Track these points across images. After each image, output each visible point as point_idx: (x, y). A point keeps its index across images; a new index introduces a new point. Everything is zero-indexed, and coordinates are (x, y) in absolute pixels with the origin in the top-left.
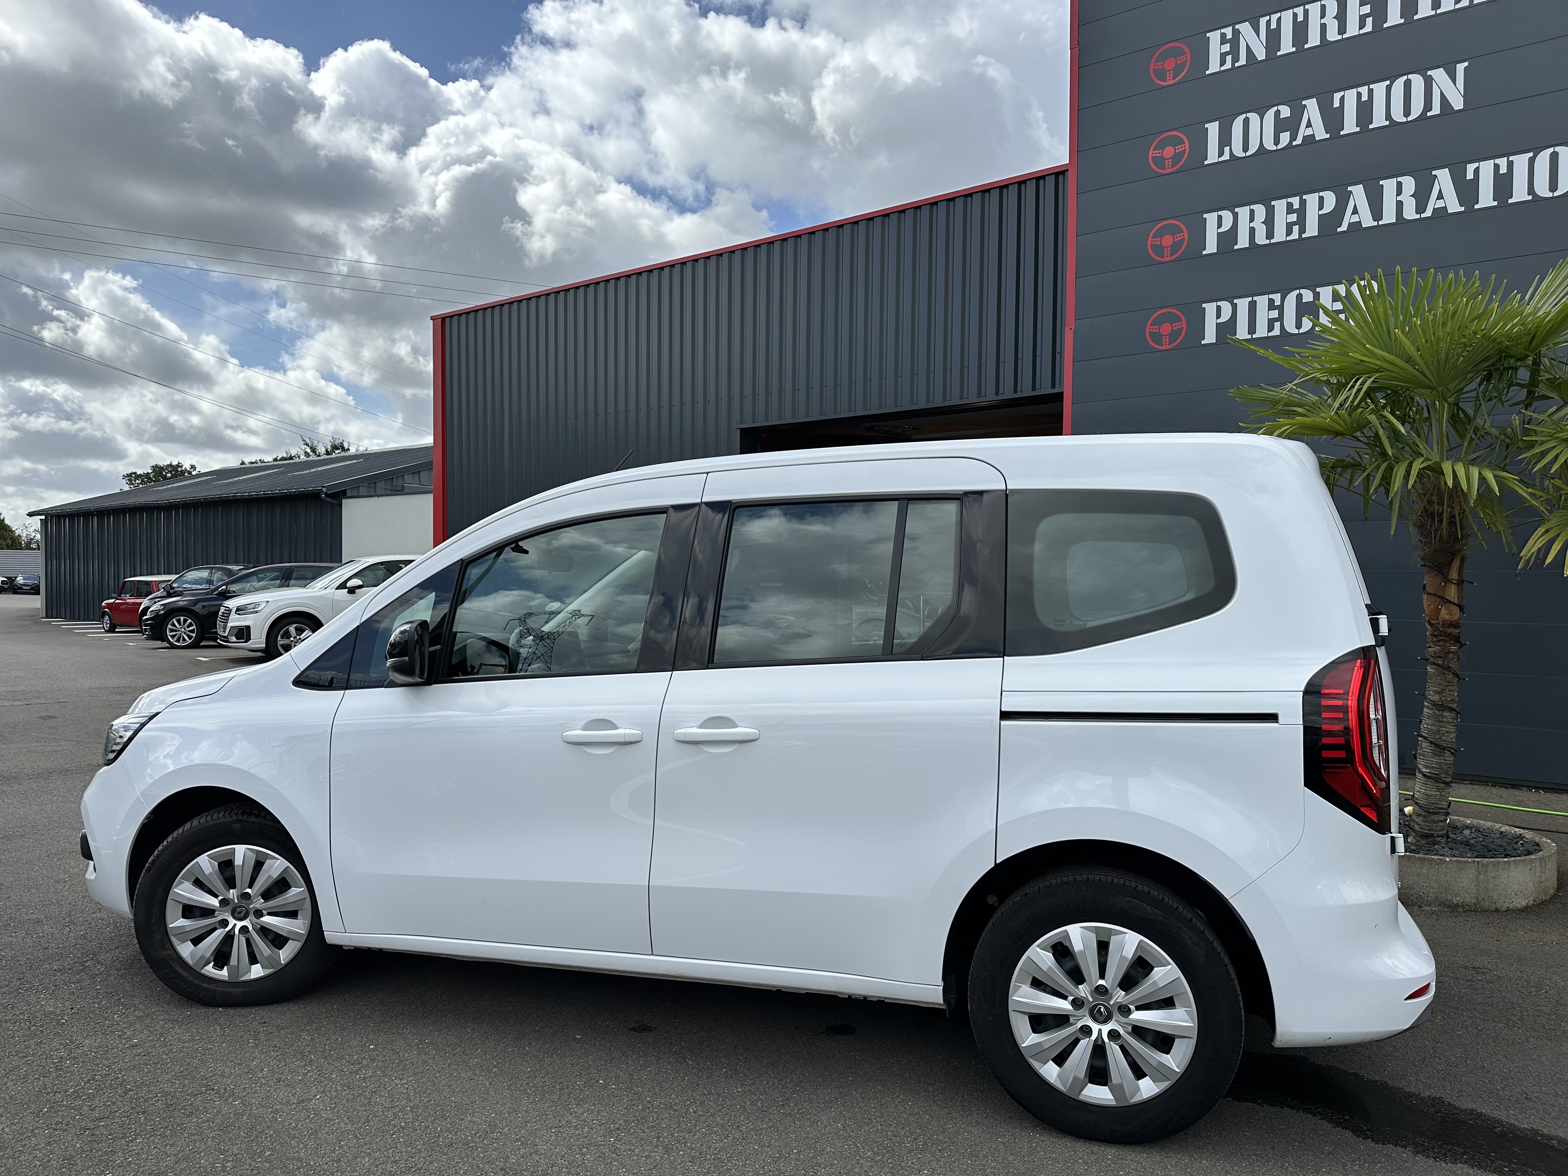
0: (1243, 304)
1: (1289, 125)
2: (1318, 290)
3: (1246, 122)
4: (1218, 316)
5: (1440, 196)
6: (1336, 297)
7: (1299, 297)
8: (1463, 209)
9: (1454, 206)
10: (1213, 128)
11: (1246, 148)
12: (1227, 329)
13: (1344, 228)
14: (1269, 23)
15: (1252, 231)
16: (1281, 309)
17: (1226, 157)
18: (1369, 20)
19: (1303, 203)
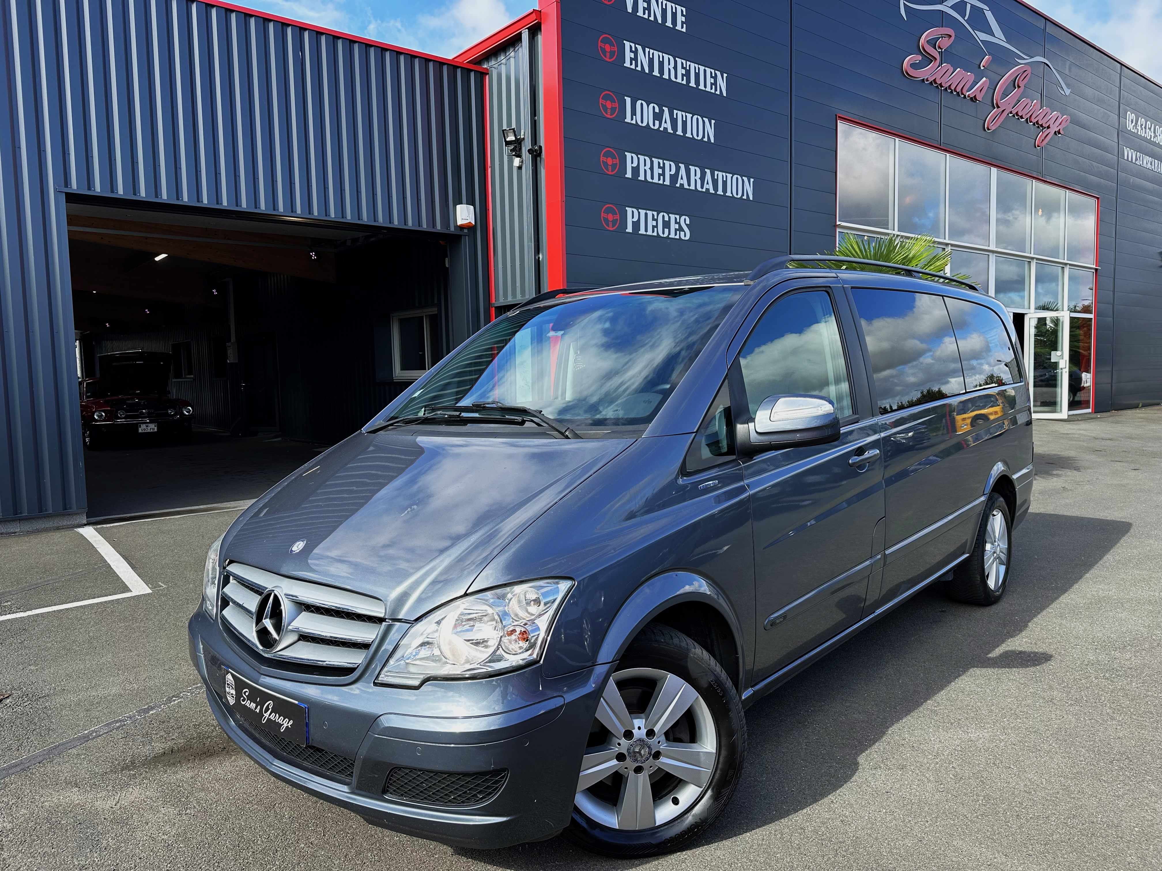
0: (643, 212)
1: (658, 117)
2: (670, 215)
3: (642, 104)
4: (633, 217)
5: (708, 183)
6: (676, 223)
7: (663, 216)
8: (714, 192)
9: (712, 191)
10: (628, 100)
11: (642, 122)
12: (636, 225)
13: (678, 185)
14: (649, 52)
15: (645, 171)
16: (657, 220)
17: (634, 122)
18: (685, 78)
19: (664, 164)
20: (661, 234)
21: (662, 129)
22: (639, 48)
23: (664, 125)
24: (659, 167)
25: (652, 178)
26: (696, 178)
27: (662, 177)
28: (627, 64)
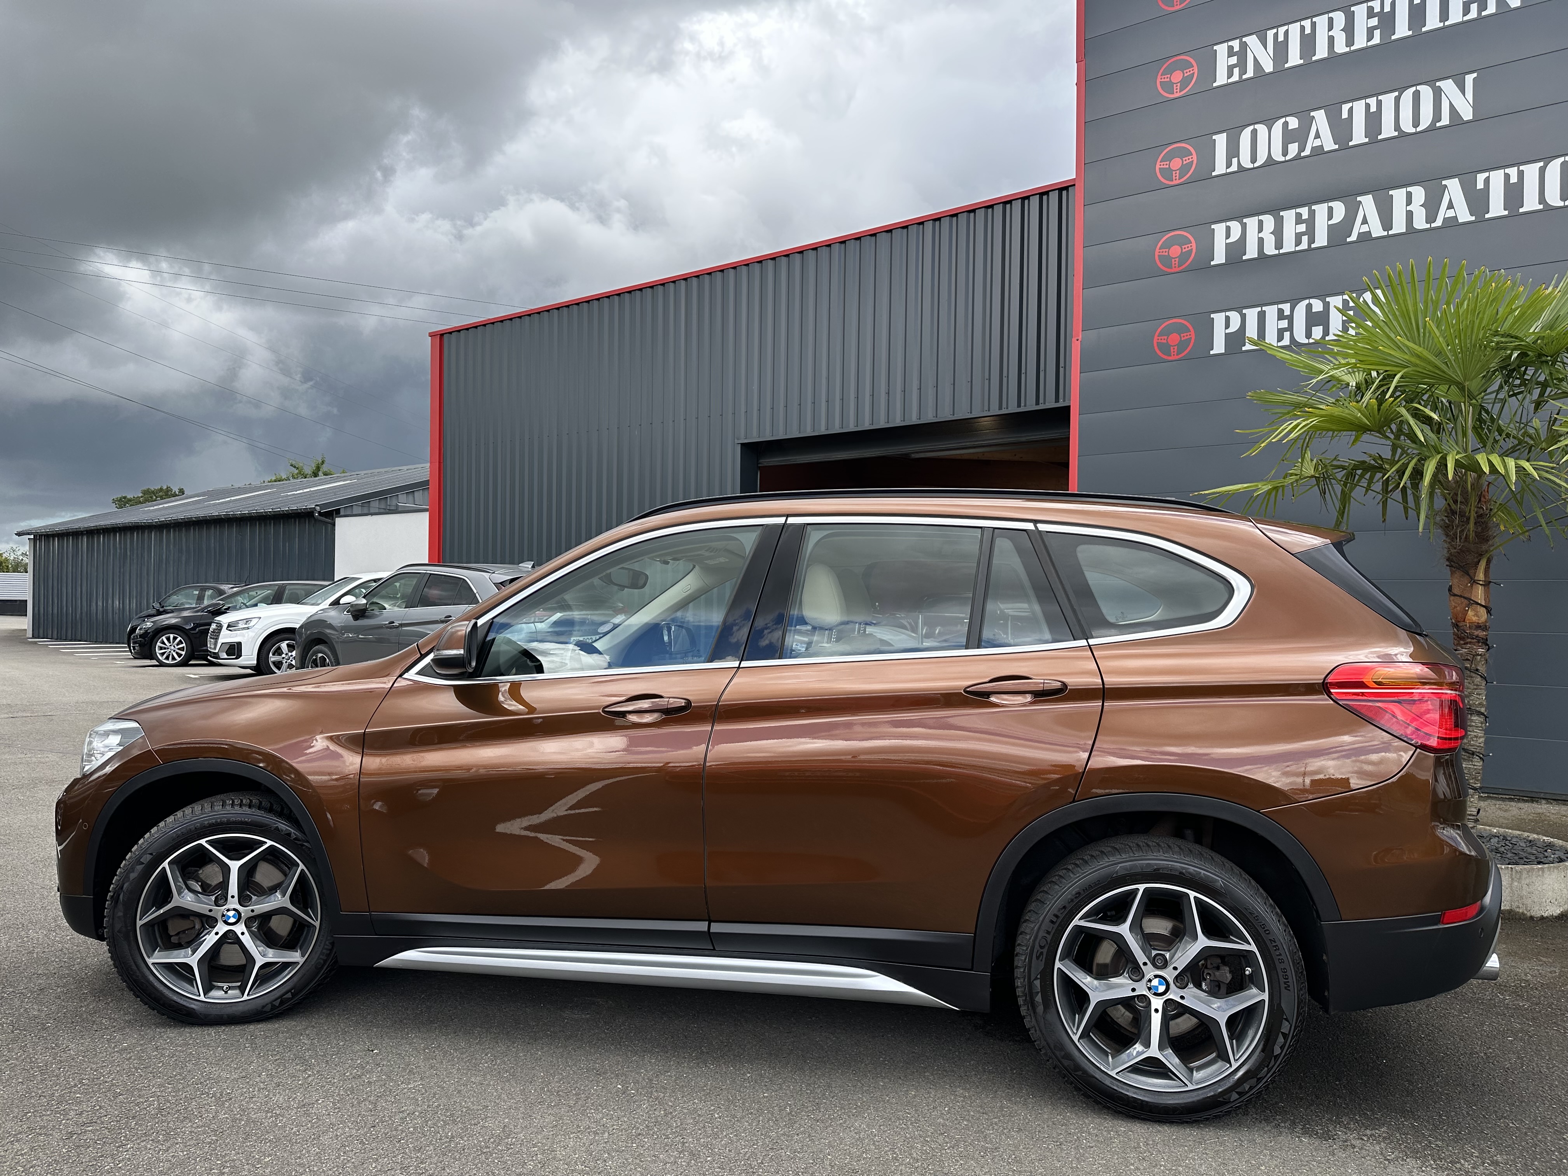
0: (1252, 314)
1: (1297, 136)
2: (1327, 299)
3: (1254, 133)
4: (1227, 326)
5: (1450, 206)
7: (1309, 307)
8: (1473, 218)
9: (1464, 215)
10: (1221, 140)
11: (1254, 160)
12: (1235, 339)
13: (1353, 237)
14: (1276, 35)
15: (1261, 241)
16: (1290, 318)
17: (1234, 168)
18: (1377, 33)
19: (1312, 213)
20: (1301, 338)
21: (1307, 152)
22: (1252, 41)
23: (1312, 143)
24: (1299, 220)
25: (1279, 245)
26: (1409, 208)
27: (1305, 239)
28: (1221, 79)
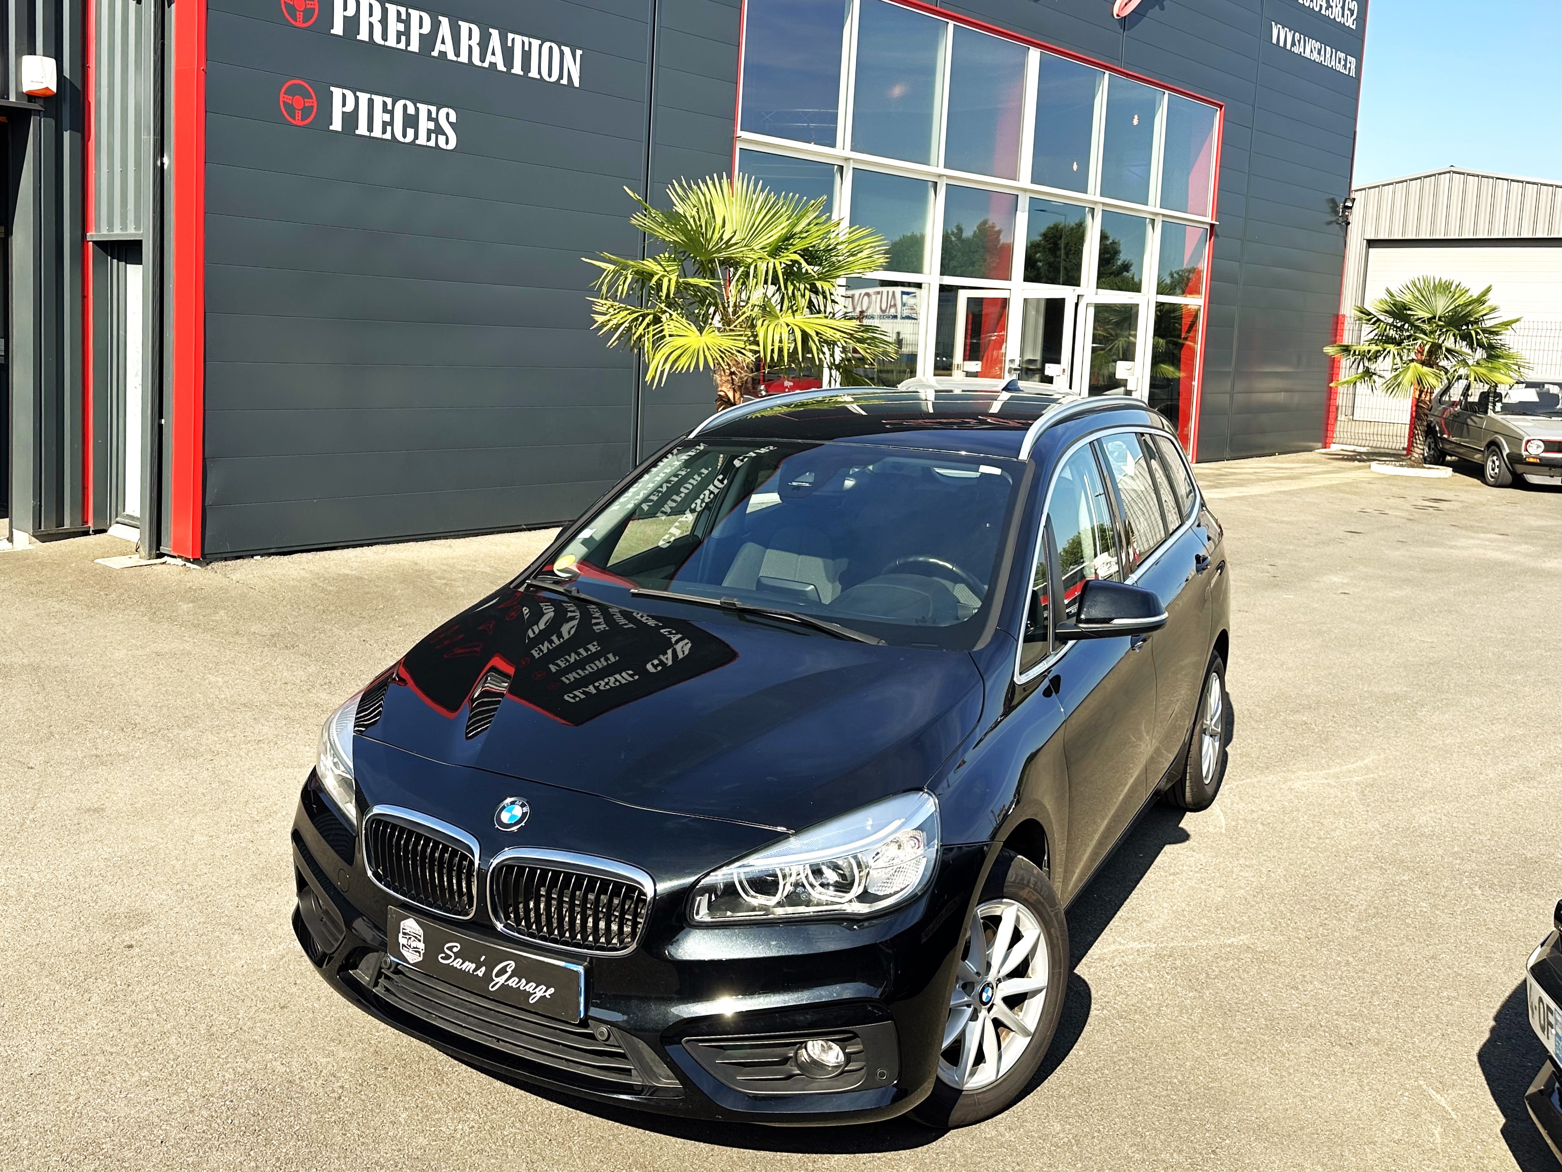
0: (364, 97)
2: (418, 105)
4: (344, 105)
5: (493, 53)
6: (430, 118)
7: (405, 107)
8: (505, 70)
9: (501, 67)
12: (351, 120)
13: (435, 53)
15: (371, 25)
16: (391, 113)
19: (408, 15)
20: (399, 136)
24: (399, 19)
25: (385, 37)
26: (470, 43)
27: (403, 38)
